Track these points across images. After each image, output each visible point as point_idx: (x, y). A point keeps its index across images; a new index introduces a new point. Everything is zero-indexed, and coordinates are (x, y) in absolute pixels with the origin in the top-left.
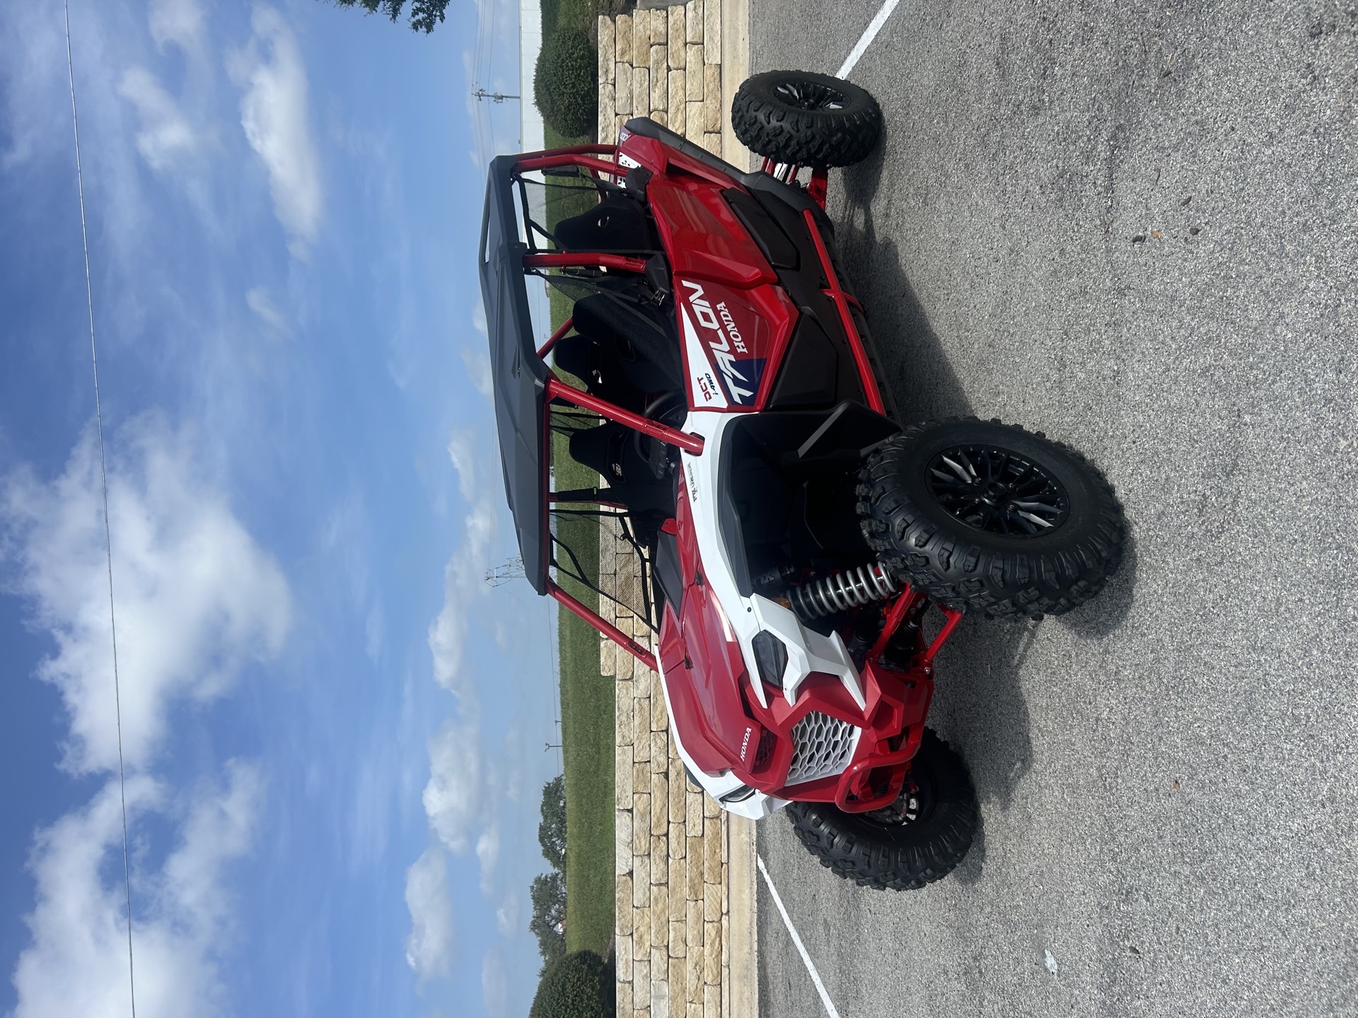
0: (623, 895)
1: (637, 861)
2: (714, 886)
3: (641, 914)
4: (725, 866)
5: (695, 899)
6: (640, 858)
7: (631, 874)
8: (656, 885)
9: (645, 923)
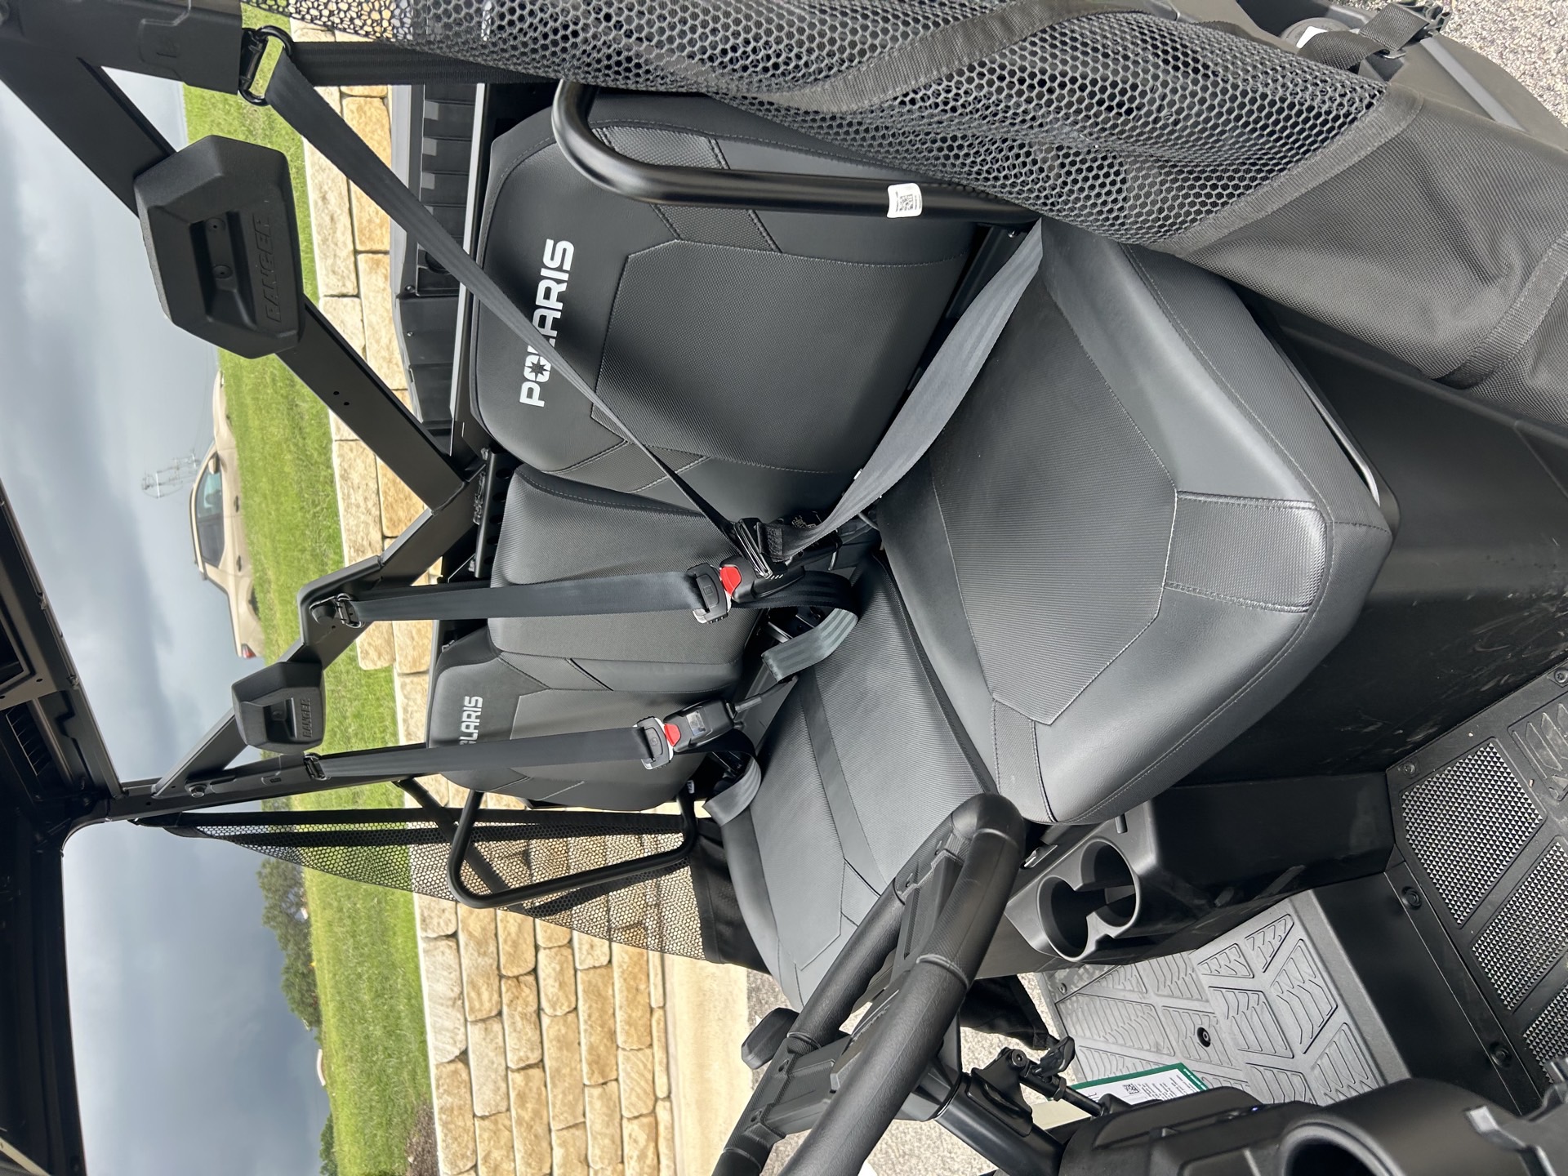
0: (450, 1100)
1: (475, 1033)
2: (640, 1054)
3: (492, 1127)
4: (658, 1014)
5: (601, 1081)
6: (481, 1025)
7: (463, 1057)
8: (519, 1070)
9: (502, 1143)
